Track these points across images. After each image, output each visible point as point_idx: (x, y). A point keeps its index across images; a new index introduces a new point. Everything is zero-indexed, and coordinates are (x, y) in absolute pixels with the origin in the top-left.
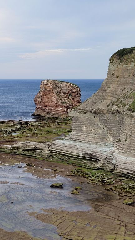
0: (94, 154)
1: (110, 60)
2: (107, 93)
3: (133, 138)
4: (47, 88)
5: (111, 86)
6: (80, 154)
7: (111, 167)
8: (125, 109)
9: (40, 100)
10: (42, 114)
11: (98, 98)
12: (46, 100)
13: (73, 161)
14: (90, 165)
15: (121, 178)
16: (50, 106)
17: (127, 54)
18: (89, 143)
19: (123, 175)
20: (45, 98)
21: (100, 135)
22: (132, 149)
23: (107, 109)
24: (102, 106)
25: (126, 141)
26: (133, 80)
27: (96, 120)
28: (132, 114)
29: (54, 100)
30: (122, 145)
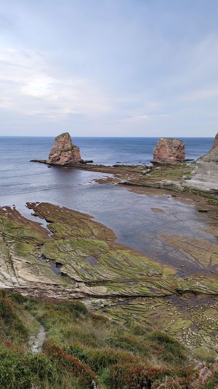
4: (163, 143)
6: (208, 190)
9: (157, 152)
10: (159, 162)
12: (162, 152)
13: (204, 194)
16: (165, 156)
18: (213, 182)
20: (161, 150)
29: (168, 152)
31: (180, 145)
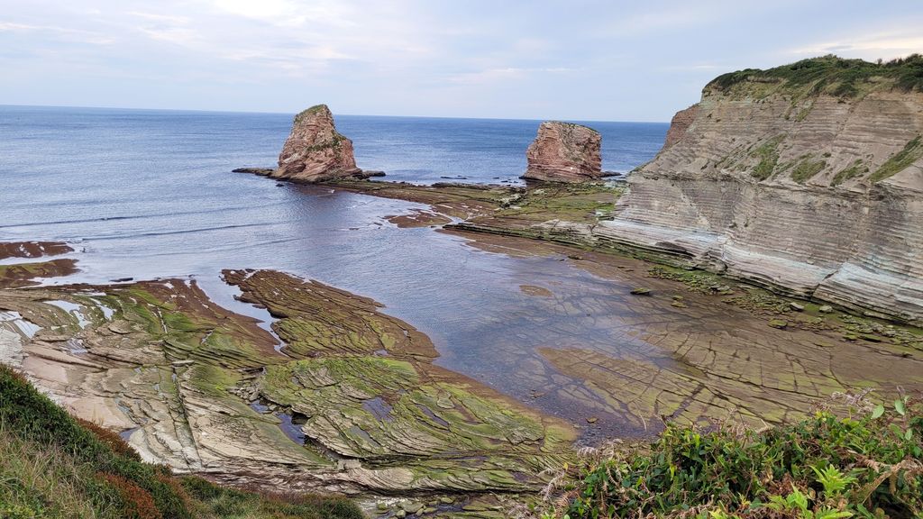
0: (682, 245)
1: (704, 92)
2: (699, 146)
3: (760, 223)
4: (550, 134)
5: (706, 134)
6: (653, 243)
7: (719, 267)
8: (746, 174)
9: (536, 153)
10: (540, 177)
11: (682, 155)
12: (547, 154)
13: (645, 254)
14: (678, 263)
15: (741, 286)
16: (554, 164)
17: (736, 82)
18: (665, 226)
19: (745, 281)
20: (546, 152)
21: (685, 214)
22: (758, 240)
23: (702, 174)
24: (693, 169)
25: (746, 226)
26: (751, 127)
27: (676, 189)
28: (761, 183)
29: (561, 155)
30: (739, 232)
31: (589, 140)
